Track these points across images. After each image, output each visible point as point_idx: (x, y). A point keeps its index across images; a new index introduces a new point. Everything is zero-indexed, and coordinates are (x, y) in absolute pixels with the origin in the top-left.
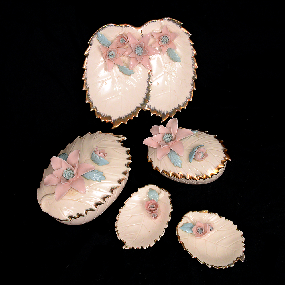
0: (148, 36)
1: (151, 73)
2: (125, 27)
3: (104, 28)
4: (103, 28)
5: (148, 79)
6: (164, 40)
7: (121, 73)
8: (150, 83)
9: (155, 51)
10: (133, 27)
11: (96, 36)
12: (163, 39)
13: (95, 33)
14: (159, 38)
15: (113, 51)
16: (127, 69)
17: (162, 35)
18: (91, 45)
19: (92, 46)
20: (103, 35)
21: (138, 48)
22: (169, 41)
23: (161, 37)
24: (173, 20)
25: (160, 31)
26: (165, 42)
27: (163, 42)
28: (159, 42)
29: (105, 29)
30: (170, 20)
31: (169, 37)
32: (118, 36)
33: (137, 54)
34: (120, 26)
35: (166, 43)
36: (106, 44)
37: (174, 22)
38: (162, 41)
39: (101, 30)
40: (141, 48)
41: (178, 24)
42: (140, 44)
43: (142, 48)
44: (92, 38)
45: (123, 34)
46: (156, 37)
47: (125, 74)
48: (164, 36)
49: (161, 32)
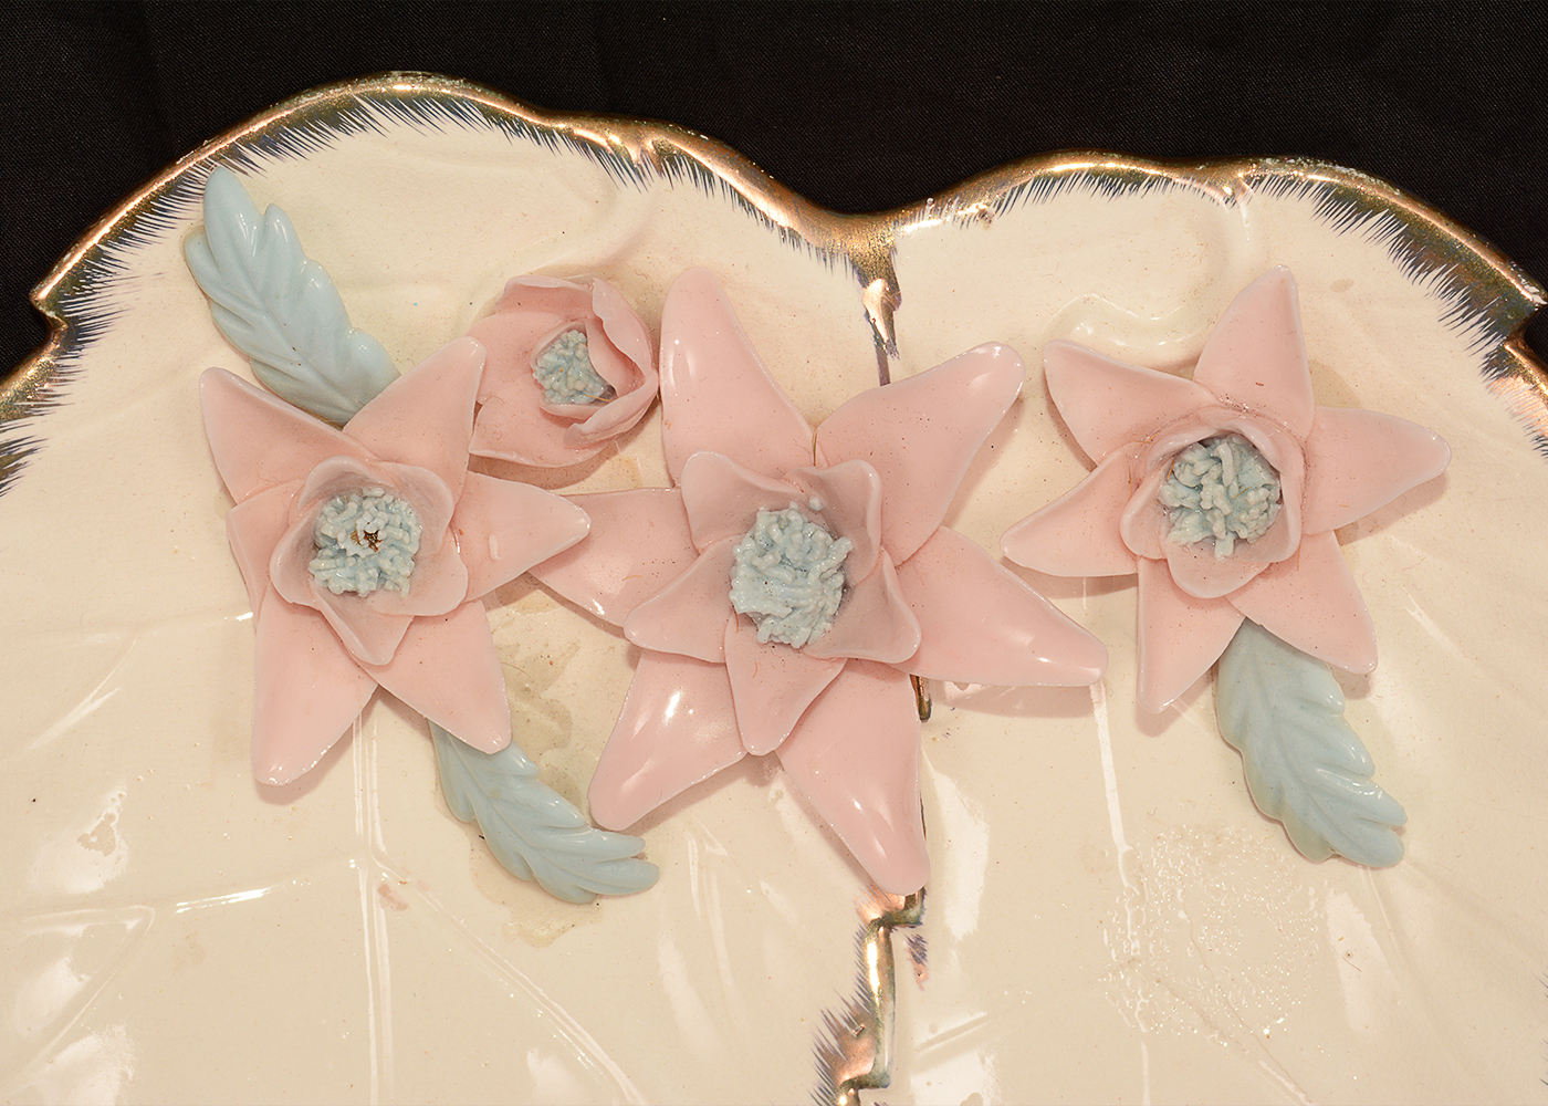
0: (979, 381)
1: (900, 937)
2: (657, 182)
3: (333, 118)
4: (302, 123)
5: (840, 1011)
6: (1212, 493)
7: (456, 842)
8: (859, 1084)
9: (1024, 639)
10: (779, 199)
11: (187, 214)
12: (1187, 477)
13: (169, 161)
14: (1145, 437)
15: (403, 488)
16: (556, 804)
17: (1192, 418)
18: (77, 335)
19: (92, 360)
20: (277, 224)
21: (784, 525)
22: (1274, 529)
23: (1174, 443)
24: (1400, 216)
25: (1169, 349)
26: (1218, 527)
27: (1191, 521)
28: (1120, 507)
29: (345, 147)
30: (1364, 208)
31: (1293, 470)
32: (520, 295)
33: (749, 620)
34: (584, 144)
35: (1225, 547)
36: (305, 372)
37: (1420, 250)
38: (1172, 493)
39: (270, 142)
40: (836, 534)
41: (1472, 304)
42: (820, 484)
43: (845, 545)
44: (119, 236)
45: (610, 270)
46: (1086, 410)
47: (511, 875)
48: (1225, 435)
49: (1187, 366)
